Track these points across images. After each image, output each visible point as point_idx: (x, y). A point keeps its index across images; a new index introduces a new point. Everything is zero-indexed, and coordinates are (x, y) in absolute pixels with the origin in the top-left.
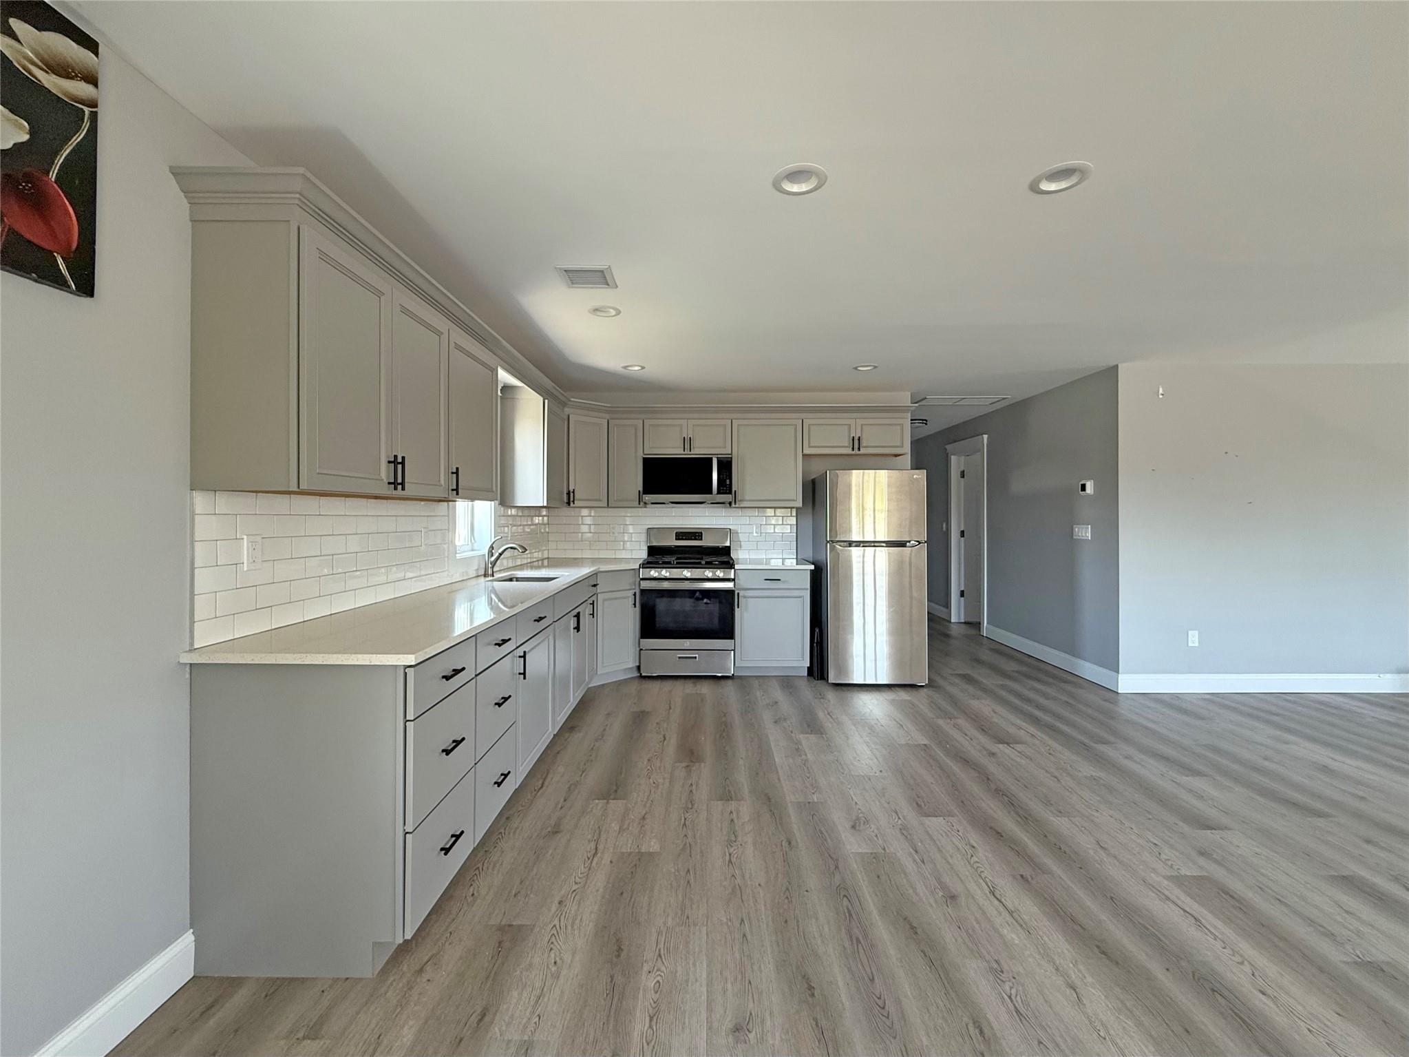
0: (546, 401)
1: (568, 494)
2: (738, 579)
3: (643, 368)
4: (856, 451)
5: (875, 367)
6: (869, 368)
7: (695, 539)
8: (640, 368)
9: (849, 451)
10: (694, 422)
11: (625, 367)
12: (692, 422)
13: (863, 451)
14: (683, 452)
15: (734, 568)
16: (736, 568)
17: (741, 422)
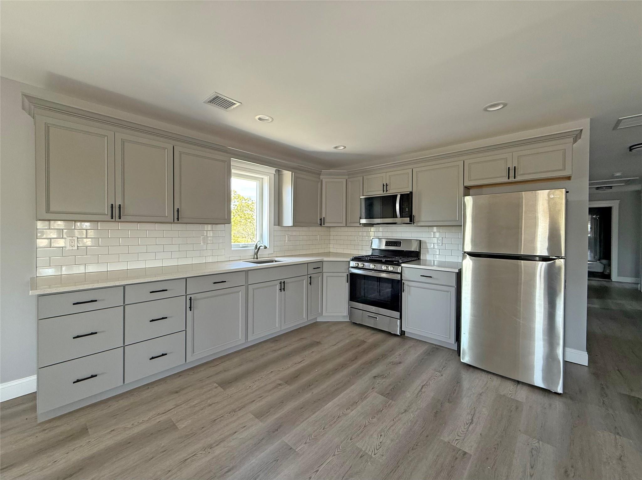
0: (293, 173)
1: (321, 220)
2: (404, 273)
3: (345, 147)
4: (512, 179)
5: (505, 105)
6: (500, 107)
7: (397, 246)
8: (343, 148)
9: (506, 180)
10: (390, 174)
11: (336, 148)
12: (388, 174)
13: (518, 178)
14: (383, 193)
15: (401, 266)
16: (402, 266)
17: (418, 169)
